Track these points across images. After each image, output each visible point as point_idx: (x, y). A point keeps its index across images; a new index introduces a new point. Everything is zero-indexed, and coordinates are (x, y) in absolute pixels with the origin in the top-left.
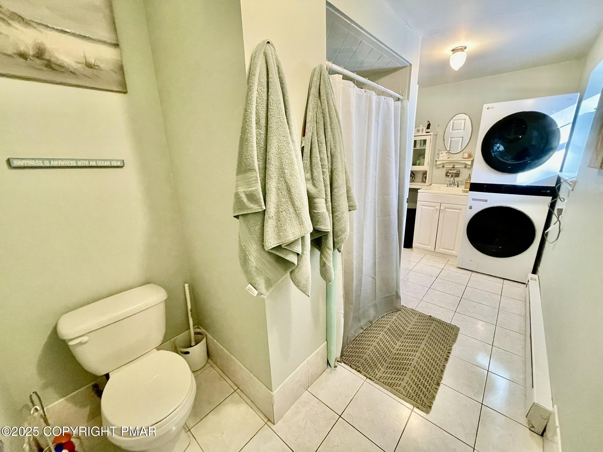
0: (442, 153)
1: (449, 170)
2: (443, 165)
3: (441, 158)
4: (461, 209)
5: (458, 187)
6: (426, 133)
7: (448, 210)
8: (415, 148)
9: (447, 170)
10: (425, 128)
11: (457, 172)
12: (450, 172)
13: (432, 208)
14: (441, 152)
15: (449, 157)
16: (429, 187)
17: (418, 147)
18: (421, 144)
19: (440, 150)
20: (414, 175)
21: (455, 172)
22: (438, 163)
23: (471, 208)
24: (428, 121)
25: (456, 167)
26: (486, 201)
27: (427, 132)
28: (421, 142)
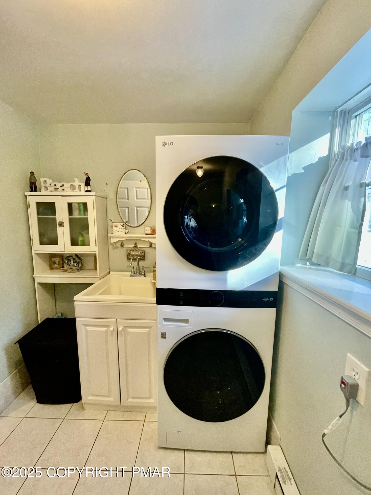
0: (116, 226)
1: (131, 251)
2: (122, 243)
3: (116, 234)
4: (151, 327)
5: (145, 276)
6: (85, 192)
7: (130, 330)
8: (71, 217)
9: (127, 250)
10: (83, 184)
11: (141, 253)
12: (132, 253)
13: (104, 329)
14: (114, 224)
15: (127, 232)
16: (102, 280)
17: (76, 215)
18: (80, 210)
19: (113, 221)
20: (80, 260)
21: (139, 253)
22: (113, 240)
23: (164, 336)
24: (86, 174)
25: (139, 246)
26: (186, 321)
27: (87, 191)
28: (79, 207)
